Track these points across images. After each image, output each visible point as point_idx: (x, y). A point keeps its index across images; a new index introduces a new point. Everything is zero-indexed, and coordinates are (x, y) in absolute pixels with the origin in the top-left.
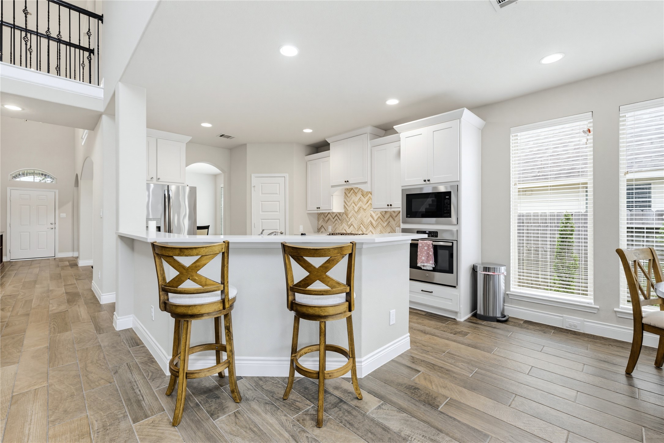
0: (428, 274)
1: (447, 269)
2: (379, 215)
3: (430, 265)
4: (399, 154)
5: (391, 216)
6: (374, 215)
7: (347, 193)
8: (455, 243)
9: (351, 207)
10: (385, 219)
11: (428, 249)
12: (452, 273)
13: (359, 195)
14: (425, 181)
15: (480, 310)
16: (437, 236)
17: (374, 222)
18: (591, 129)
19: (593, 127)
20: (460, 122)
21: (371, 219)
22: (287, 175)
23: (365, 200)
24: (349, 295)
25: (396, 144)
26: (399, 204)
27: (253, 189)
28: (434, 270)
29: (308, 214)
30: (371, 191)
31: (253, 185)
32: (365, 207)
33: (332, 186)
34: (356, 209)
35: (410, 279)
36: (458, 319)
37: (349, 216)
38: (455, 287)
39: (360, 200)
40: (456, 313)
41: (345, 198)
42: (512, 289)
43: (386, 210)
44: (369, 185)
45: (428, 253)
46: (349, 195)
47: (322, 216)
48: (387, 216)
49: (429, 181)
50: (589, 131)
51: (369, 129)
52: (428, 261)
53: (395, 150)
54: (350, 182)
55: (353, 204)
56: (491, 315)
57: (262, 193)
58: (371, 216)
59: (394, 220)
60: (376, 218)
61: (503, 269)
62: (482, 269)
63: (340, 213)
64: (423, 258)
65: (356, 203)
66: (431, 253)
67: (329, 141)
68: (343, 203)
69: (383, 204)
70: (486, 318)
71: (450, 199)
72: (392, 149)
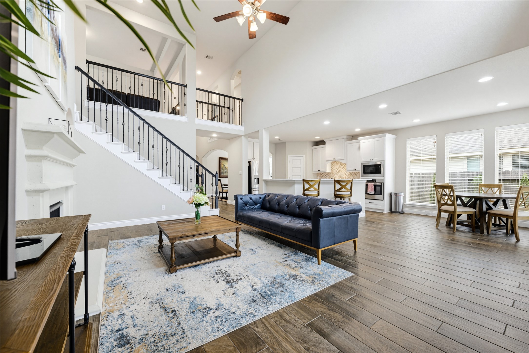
0: (372, 196)
1: (380, 194)
2: (349, 173)
3: (373, 192)
4: (359, 148)
5: (355, 174)
6: (346, 173)
7: (333, 164)
8: (383, 183)
9: (335, 170)
10: (352, 175)
11: (372, 186)
12: (382, 195)
13: (339, 165)
14: (371, 160)
15: (393, 209)
16: (375, 181)
17: (346, 177)
18: (436, 142)
19: (437, 141)
20: (385, 138)
21: (345, 175)
22: (304, 156)
23: (342, 167)
24: (351, 192)
25: (358, 144)
26: (359, 169)
27: (289, 162)
28: (374, 194)
29: (313, 173)
30: (345, 163)
31: (289, 160)
32: (342, 170)
33: (327, 161)
34: (338, 171)
35: (366, 199)
36: (384, 212)
37: (334, 174)
38: (382, 200)
39: (339, 167)
40: (383, 210)
41: (332, 166)
42: (407, 202)
43: (353, 171)
44: (345, 160)
45: (372, 188)
46: (334, 165)
47: (319, 174)
48: (353, 174)
49: (372, 160)
50: (435, 142)
51: (345, 137)
52: (372, 191)
53: (357, 146)
54: (336, 159)
55: (336, 169)
56: (397, 211)
57: (293, 164)
58: (345, 174)
59: (356, 176)
60: (347, 175)
61: (402, 194)
62: (394, 194)
63: (329, 173)
64: (370, 190)
65: (337, 168)
66: (373, 187)
67: (325, 140)
68: (331, 168)
69: (352, 169)
70: (395, 212)
71: (381, 167)
72: (356, 146)
